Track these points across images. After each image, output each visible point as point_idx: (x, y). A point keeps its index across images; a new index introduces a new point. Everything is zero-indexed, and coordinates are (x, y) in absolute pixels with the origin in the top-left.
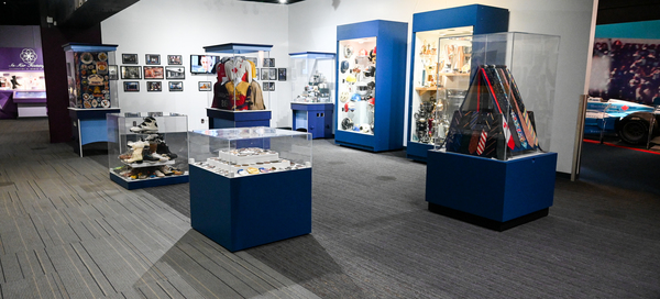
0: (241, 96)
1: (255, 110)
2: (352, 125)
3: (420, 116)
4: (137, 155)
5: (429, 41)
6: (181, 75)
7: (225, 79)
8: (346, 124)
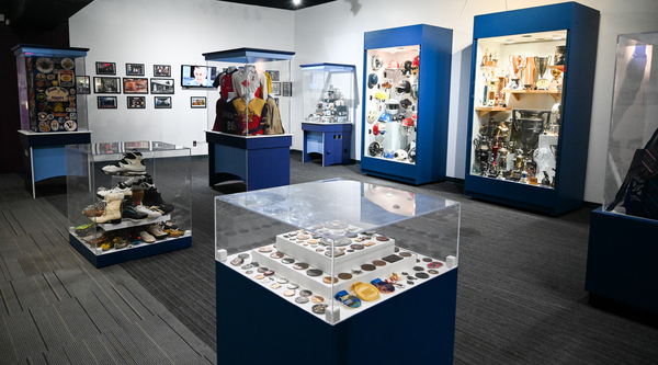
0: (254, 116)
1: (272, 134)
2: (381, 150)
3: (481, 143)
4: (113, 210)
5: (491, 51)
6: (170, 89)
7: (232, 95)
8: (375, 149)
